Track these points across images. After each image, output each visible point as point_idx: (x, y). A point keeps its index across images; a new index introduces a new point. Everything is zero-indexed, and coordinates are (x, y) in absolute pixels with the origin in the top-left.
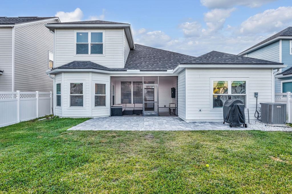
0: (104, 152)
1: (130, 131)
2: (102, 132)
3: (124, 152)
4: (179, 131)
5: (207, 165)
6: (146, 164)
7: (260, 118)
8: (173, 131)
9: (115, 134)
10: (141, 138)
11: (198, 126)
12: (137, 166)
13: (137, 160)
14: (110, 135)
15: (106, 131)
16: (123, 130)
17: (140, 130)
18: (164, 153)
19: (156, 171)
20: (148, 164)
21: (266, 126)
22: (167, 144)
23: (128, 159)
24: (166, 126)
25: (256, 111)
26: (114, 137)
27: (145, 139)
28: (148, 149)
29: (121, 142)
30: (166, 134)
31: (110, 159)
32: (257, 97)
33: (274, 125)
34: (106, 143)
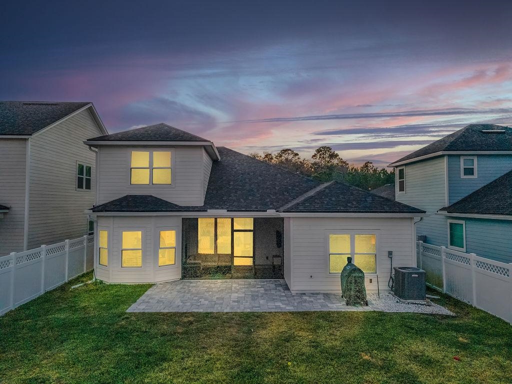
0: (180, 347)
1: (211, 313)
2: (175, 314)
3: (204, 348)
4: (275, 312)
5: (289, 363)
6: (227, 362)
7: (393, 289)
8: (268, 313)
9: (191, 319)
10: (225, 324)
11: (305, 301)
12: (218, 365)
13: (218, 357)
14: (186, 320)
15: (179, 313)
16: (201, 311)
17: (225, 311)
18: (249, 347)
19: (236, 370)
20: (229, 363)
21: (397, 302)
22: (254, 335)
23: (209, 356)
24: (262, 302)
25: (391, 277)
26: (191, 323)
27: (230, 327)
28: (232, 343)
29: (200, 333)
30: (258, 317)
31: (189, 357)
32: (391, 258)
33: (409, 301)
34: (182, 333)
